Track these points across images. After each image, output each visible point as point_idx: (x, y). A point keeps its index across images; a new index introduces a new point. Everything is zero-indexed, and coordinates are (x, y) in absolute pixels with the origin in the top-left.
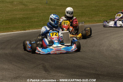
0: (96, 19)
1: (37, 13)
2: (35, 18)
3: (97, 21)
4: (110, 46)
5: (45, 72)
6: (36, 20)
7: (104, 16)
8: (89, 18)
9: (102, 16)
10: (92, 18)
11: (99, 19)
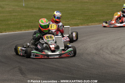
0: (72, 22)
1: (14, 16)
2: (12, 21)
3: (73, 25)
4: (86, 49)
5: (21, 75)
6: (12, 22)
7: (80, 20)
8: (66, 21)
9: (79, 20)
10: (68, 21)
11: (75, 22)
